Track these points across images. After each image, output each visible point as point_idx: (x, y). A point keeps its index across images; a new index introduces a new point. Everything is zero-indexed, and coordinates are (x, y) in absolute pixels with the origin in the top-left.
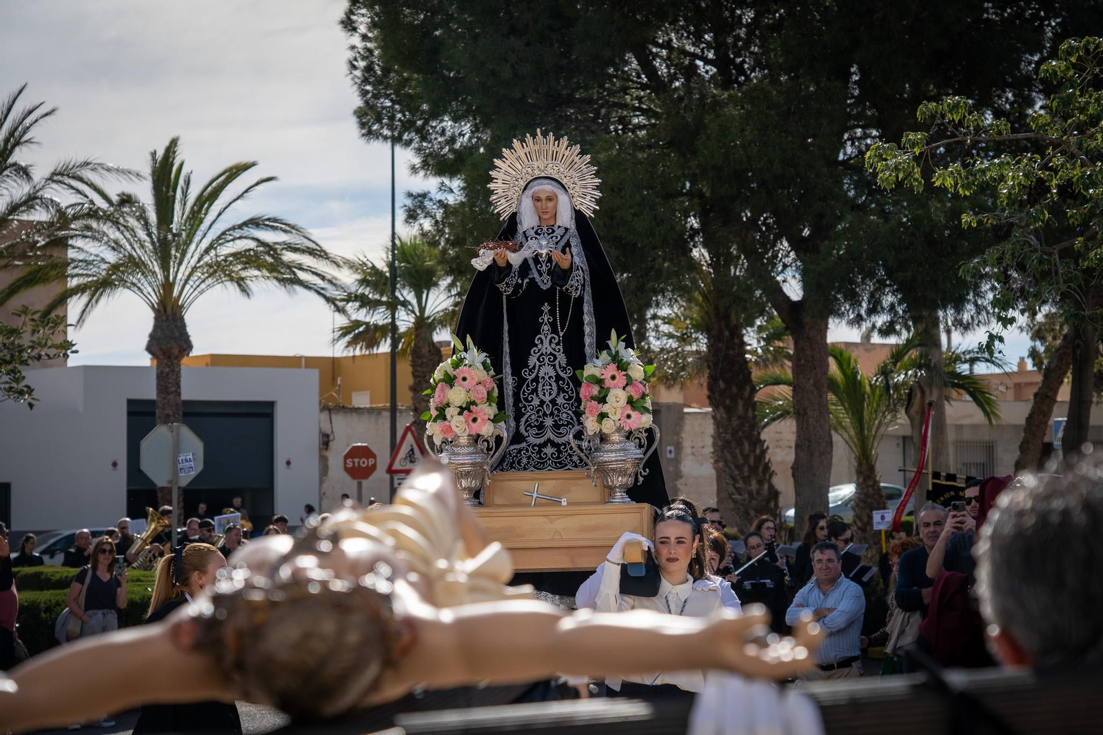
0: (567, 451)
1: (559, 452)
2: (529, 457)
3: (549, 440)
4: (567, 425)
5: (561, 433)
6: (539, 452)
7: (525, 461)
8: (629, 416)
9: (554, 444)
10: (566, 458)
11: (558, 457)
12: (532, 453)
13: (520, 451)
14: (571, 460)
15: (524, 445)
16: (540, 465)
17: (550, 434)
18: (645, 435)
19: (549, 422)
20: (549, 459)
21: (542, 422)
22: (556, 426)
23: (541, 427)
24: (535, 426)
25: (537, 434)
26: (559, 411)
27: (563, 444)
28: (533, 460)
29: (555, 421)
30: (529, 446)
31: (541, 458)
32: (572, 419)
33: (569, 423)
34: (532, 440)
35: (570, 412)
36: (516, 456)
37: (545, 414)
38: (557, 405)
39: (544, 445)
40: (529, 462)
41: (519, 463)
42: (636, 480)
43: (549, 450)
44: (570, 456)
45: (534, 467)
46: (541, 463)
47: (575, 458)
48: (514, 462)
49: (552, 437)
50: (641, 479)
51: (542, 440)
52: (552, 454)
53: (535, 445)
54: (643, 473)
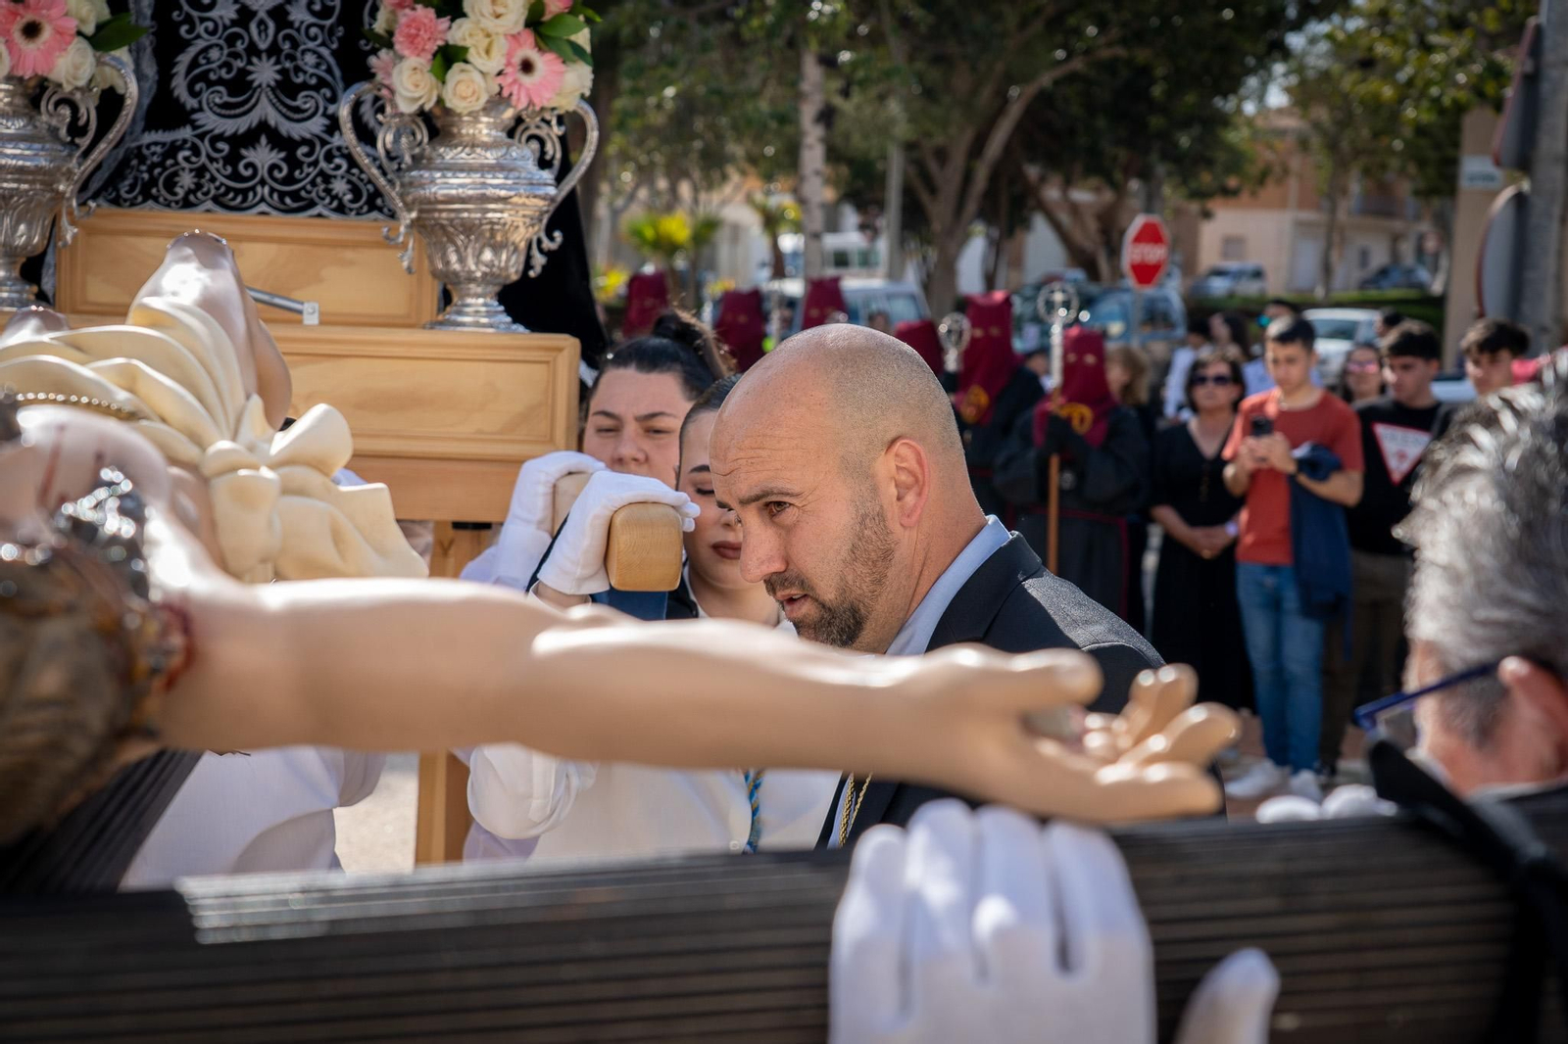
0: (315, 163)
1: (294, 163)
2: (200, 172)
3: (263, 127)
4: (317, 88)
5: (297, 110)
6: (233, 159)
7: (187, 180)
8: (527, 67)
9: (278, 141)
10: (313, 183)
11: (289, 180)
12: (212, 160)
13: (172, 150)
14: (328, 191)
15: (186, 133)
16: (235, 198)
17: (266, 110)
18: (557, 131)
19: (265, 73)
20: (263, 182)
21: (244, 73)
22: (286, 88)
23: (241, 85)
24: (221, 81)
25: (226, 106)
26: (295, 45)
27: (304, 141)
28: (213, 179)
29: (283, 72)
30: (201, 137)
31: (236, 176)
32: (329, 71)
33: (322, 83)
34: (209, 120)
35: (325, 52)
36: (161, 164)
37: (253, 50)
38: (290, 25)
39: (249, 138)
40: (199, 186)
41: (170, 184)
42: (528, 266)
43: (263, 156)
44: (327, 179)
45: (216, 200)
46: (237, 192)
47: (340, 186)
48: (153, 182)
49: (274, 118)
50: (539, 260)
51: (242, 125)
52: (273, 167)
53: (220, 137)
54: (547, 244)
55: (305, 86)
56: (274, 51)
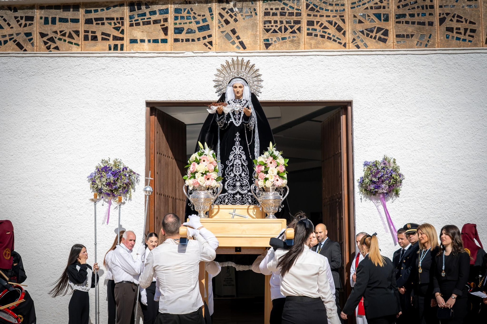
0: (246, 197)
1: (243, 197)
2: (229, 199)
3: (238, 192)
4: (246, 186)
5: (243, 189)
6: (233, 197)
7: (227, 201)
8: (277, 180)
9: (240, 194)
10: (246, 200)
11: (242, 200)
12: (230, 197)
13: (224, 197)
14: (248, 201)
15: (227, 194)
17: (238, 189)
18: (283, 190)
19: (238, 184)
20: (238, 200)
21: (235, 184)
22: (241, 186)
23: (234, 186)
24: (232, 186)
25: (232, 189)
26: (243, 180)
27: (244, 194)
28: (231, 200)
29: (241, 184)
30: (229, 194)
31: (234, 200)
32: (248, 183)
33: (247, 185)
34: (230, 192)
35: (247, 181)
36: (223, 199)
37: (236, 181)
38: (242, 177)
39: (236, 194)
40: (228, 201)
41: (224, 201)
42: (279, 210)
43: (238, 196)
44: (248, 199)
45: (231, 203)
46: (234, 202)
47: (250, 200)
48: (222, 201)
49: (240, 191)
50: (280, 209)
51: (235, 192)
52: (240, 198)
53: (231, 194)
54: (281, 207)
55: (244, 186)
56: (240, 180)
